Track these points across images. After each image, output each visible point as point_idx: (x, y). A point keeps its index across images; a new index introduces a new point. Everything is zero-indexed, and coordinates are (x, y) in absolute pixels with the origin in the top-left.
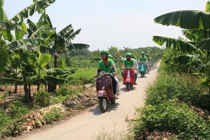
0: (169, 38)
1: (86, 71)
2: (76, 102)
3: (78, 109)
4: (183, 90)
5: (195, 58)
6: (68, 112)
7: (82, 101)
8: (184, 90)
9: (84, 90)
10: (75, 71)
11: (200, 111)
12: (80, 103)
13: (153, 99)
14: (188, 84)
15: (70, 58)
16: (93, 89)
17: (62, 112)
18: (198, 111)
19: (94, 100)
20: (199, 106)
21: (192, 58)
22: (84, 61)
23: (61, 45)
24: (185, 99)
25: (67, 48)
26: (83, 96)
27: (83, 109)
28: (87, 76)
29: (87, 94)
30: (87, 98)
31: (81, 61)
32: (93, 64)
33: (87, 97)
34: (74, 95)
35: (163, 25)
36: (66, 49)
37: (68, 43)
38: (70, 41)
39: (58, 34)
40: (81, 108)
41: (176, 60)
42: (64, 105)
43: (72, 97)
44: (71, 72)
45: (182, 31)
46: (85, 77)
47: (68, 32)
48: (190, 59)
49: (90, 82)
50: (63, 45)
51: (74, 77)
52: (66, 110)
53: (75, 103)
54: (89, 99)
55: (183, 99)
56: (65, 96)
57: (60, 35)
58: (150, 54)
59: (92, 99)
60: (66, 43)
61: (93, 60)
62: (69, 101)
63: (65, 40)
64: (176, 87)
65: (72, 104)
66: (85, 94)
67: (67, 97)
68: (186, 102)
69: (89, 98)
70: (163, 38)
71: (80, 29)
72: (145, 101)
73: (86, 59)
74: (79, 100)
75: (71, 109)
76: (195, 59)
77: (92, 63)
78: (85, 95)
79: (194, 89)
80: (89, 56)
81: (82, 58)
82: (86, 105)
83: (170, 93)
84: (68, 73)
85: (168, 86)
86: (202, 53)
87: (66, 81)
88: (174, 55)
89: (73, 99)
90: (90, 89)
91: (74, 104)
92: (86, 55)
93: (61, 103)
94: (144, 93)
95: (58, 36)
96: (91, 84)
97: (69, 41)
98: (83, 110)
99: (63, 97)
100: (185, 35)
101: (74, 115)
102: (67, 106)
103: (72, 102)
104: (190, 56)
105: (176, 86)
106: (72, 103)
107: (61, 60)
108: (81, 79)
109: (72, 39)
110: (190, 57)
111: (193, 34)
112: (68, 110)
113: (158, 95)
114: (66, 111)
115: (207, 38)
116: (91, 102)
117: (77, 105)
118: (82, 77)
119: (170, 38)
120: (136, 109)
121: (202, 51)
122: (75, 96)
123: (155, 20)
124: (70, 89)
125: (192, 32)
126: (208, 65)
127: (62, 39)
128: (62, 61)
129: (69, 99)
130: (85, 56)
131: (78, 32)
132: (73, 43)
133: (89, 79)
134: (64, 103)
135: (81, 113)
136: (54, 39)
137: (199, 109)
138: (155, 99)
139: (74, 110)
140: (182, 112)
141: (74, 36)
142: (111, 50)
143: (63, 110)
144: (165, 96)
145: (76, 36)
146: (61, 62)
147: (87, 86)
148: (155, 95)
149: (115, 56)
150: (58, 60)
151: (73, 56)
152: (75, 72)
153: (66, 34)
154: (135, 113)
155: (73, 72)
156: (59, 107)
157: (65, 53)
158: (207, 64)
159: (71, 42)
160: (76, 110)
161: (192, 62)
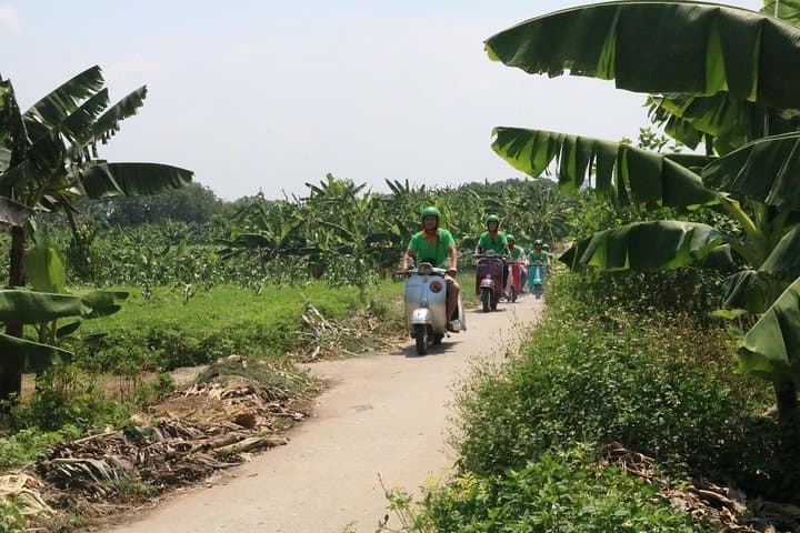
0: (575, 140)
1: (185, 304)
2: (110, 462)
3: (117, 495)
4: (648, 396)
5: (705, 236)
6: (62, 514)
7: (142, 458)
8: (651, 395)
9: (160, 401)
10: (116, 303)
11: (725, 499)
12: (127, 465)
13: (497, 445)
14: (673, 368)
15: (92, 238)
16: (206, 395)
17: (29, 517)
18: (717, 500)
19: (205, 448)
20: (726, 478)
21: (691, 234)
22: (186, 250)
23: (45, 171)
24: (655, 440)
25: (74, 184)
26: (152, 432)
27: (143, 498)
28: (187, 328)
29: (174, 418)
30: (170, 441)
31: (173, 248)
32: (230, 264)
33: (173, 433)
34: (102, 428)
35: (531, 71)
36: (73, 190)
37: (84, 160)
38: (94, 149)
39: (30, 114)
40: (132, 491)
41: (616, 248)
42: (44, 477)
43: (93, 434)
44: (89, 311)
45: (647, 104)
46: (178, 334)
47: (80, 102)
48: (681, 242)
49: (201, 358)
50: (54, 171)
51: (122, 331)
52: (54, 505)
53: (100, 464)
54: (180, 447)
55: (645, 440)
56: (55, 429)
57: (39, 119)
58: (516, 215)
59: (195, 447)
60: (73, 160)
61: (230, 244)
62: (71, 459)
63: (68, 145)
64: (611, 384)
65: (85, 472)
66: (162, 419)
67: (65, 436)
68: (660, 457)
69: (181, 440)
70: (545, 140)
71: (144, 91)
72: (455, 454)
73: (197, 242)
74: (127, 453)
75: (81, 501)
76: (708, 240)
77: (226, 258)
78: (161, 426)
79: (700, 392)
80: (217, 223)
81: (181, 237)
82: (163, 478)
83: (583, 413)
84: (76, 312)
85: (572, 375)
86: (742, 212)
87: (61, 353)
88: (620, 221)
89: (96, 450)
90: (194, 391)
91: (95, 470)
92: (200, 219)
93: (29, 468)
94: (456, 412)
95: (27, 123)
96: (203, 368)
97: (86, 149)
98: (143, 502)
99: (45, 435)
100: (664, 120)
101: (92, 529)
102: (60, 481)
103: (89, 464)
104: (683, 225)
105: (609, 375)
106: (84, 466)
107: (47, 244)
108: (154, 342)
109: (104, 142)
110: (681, 231)
111: (690, 120)
112: (62, 504)
113: (521, 421)
114: (52, 511)
115: (762, 136)
116: (188, 460)
117: (112, 476)
118: (160, 334)
119: (578, 138)
120: (389, 497)
121: (737, 205)
122: (108, 430)
123: (492, 47)
124: (87, 397)
125: (688, 110)
126: (766, 273)
127: (49, 137)
128: (52, 250)
129: (75, 448)
130: (194, 223)
131: (132, 104)
132: (109, 162)
133: (194, 342)
134: (41, 471)
135: (131, 520)
136: (7, 141)
137: (724, 493)
138: (507, 442)
139: (95, 501)
140: (613, 509)
141: (109, 123)
142: (321, 193)
143: (38, 505)
144: (556, 426)
145: (120, 123)
146: (47, 257)
147: (182, 377)
148: (504, 422)
149: (344, 227)
150: (29, 247)
151: (132, 222)
152: (118, 308)
153: (69, 114)
154: (387, 518)
155: (104, 307)
156: (18, 488)
157: (69, 209)
158: (762, 269)
159: (95, 155)
160: (106, 504)
161: (692, 255)
